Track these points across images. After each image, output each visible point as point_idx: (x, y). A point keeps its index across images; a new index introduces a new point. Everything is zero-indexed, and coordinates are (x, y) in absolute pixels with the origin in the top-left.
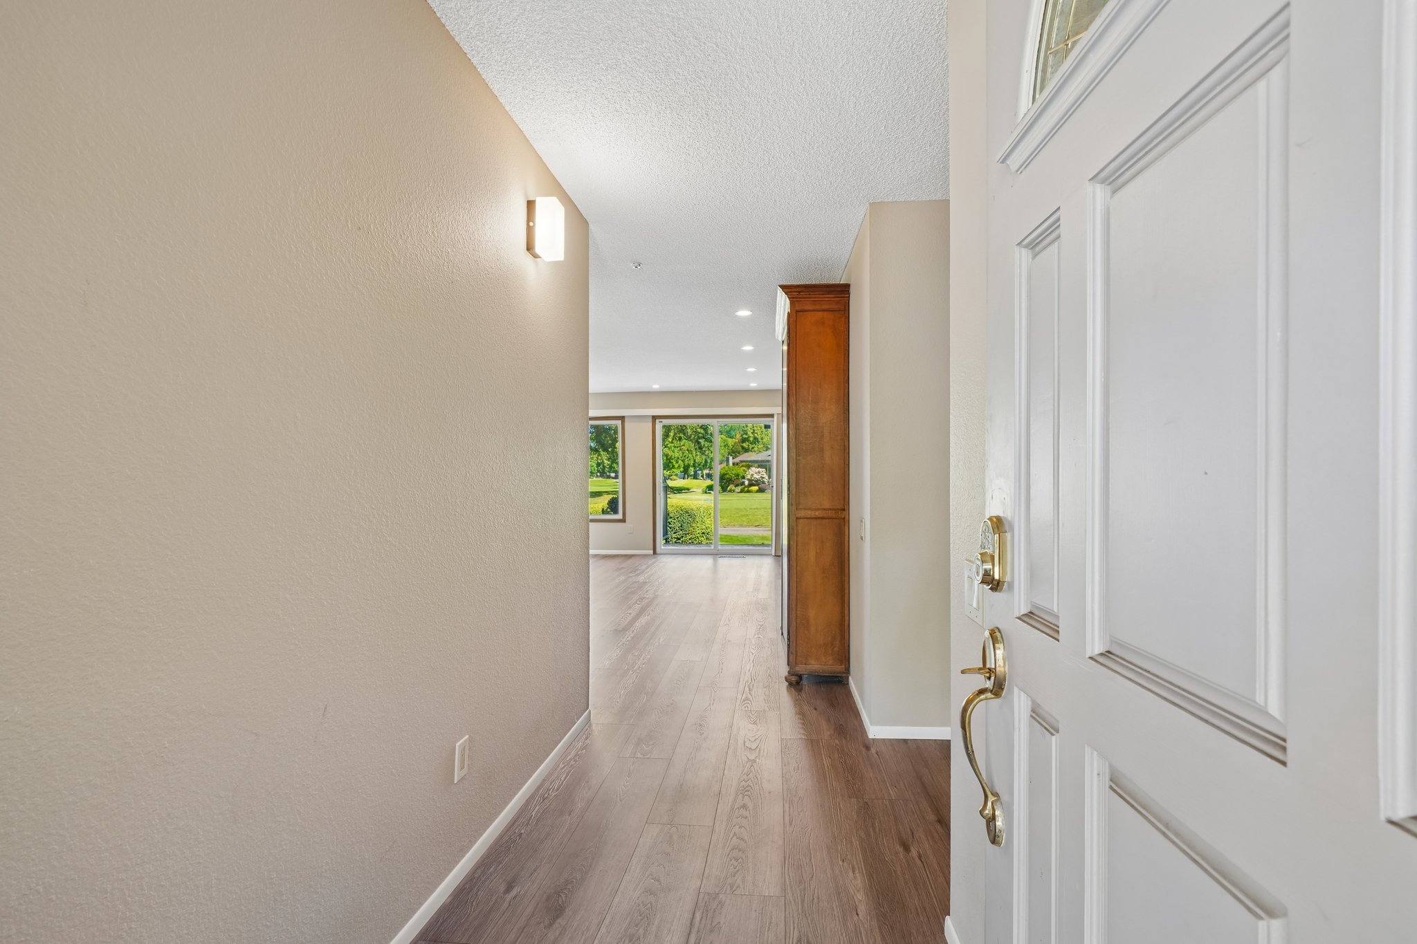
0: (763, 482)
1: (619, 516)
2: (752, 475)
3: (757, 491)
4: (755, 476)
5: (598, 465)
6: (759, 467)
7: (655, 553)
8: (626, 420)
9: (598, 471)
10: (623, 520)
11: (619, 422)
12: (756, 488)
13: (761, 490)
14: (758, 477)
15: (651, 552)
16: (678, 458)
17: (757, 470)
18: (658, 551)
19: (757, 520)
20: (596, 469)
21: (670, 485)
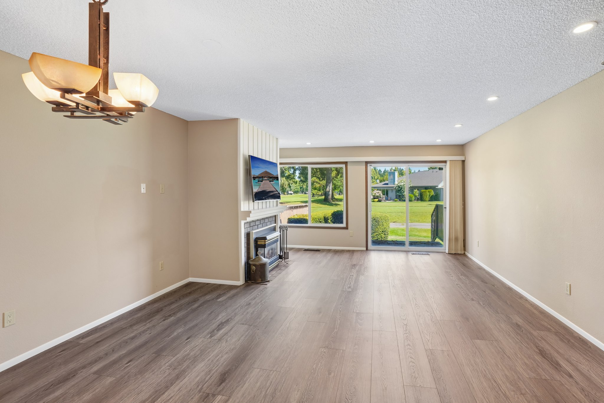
0: (380, 197)
1: (344, 225)
2: (375, 194)
3: (377, 201)
4: (377, 194)
5: (301, 188)
6: (377, 190)
7: (367, 249)
8: (348, 164)
9: (301, 191)
10: (346, 228)
11: (343, 166)
12: (377, 200)
13: (380, 201)
14: (378, 195)
15: (365, 249)
16: (340, 185)
17: (378, 191)
18: (369, 248)
19: (393, 219)
20: (300, 190)
21: (335, 198)
